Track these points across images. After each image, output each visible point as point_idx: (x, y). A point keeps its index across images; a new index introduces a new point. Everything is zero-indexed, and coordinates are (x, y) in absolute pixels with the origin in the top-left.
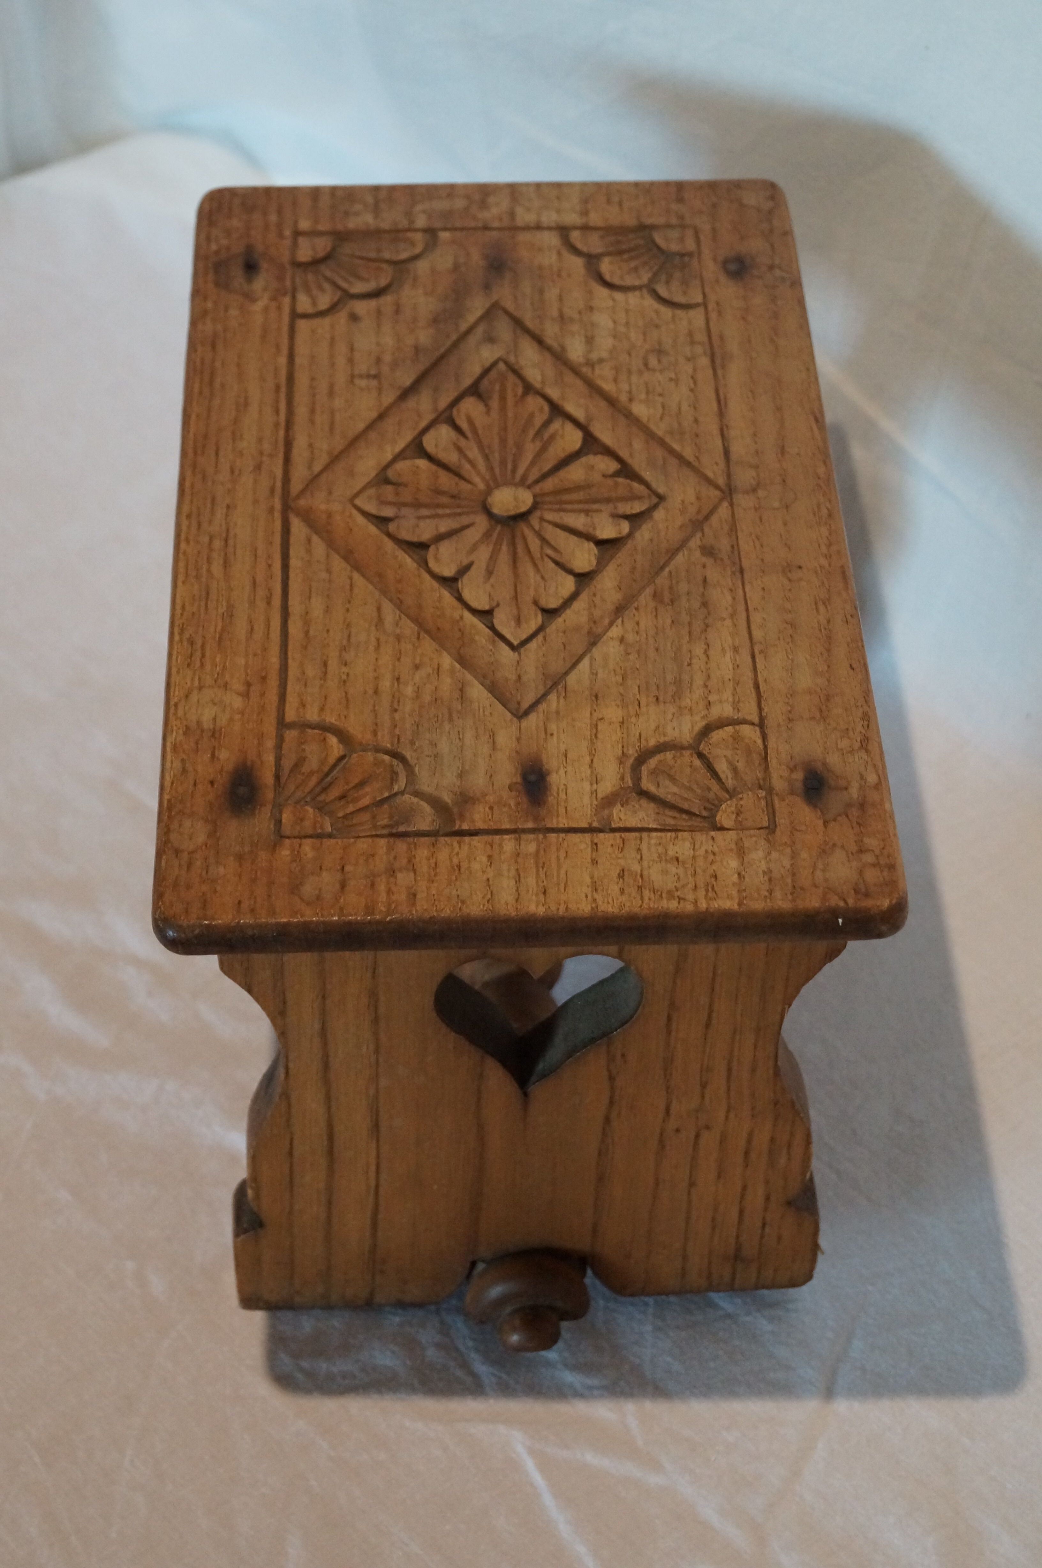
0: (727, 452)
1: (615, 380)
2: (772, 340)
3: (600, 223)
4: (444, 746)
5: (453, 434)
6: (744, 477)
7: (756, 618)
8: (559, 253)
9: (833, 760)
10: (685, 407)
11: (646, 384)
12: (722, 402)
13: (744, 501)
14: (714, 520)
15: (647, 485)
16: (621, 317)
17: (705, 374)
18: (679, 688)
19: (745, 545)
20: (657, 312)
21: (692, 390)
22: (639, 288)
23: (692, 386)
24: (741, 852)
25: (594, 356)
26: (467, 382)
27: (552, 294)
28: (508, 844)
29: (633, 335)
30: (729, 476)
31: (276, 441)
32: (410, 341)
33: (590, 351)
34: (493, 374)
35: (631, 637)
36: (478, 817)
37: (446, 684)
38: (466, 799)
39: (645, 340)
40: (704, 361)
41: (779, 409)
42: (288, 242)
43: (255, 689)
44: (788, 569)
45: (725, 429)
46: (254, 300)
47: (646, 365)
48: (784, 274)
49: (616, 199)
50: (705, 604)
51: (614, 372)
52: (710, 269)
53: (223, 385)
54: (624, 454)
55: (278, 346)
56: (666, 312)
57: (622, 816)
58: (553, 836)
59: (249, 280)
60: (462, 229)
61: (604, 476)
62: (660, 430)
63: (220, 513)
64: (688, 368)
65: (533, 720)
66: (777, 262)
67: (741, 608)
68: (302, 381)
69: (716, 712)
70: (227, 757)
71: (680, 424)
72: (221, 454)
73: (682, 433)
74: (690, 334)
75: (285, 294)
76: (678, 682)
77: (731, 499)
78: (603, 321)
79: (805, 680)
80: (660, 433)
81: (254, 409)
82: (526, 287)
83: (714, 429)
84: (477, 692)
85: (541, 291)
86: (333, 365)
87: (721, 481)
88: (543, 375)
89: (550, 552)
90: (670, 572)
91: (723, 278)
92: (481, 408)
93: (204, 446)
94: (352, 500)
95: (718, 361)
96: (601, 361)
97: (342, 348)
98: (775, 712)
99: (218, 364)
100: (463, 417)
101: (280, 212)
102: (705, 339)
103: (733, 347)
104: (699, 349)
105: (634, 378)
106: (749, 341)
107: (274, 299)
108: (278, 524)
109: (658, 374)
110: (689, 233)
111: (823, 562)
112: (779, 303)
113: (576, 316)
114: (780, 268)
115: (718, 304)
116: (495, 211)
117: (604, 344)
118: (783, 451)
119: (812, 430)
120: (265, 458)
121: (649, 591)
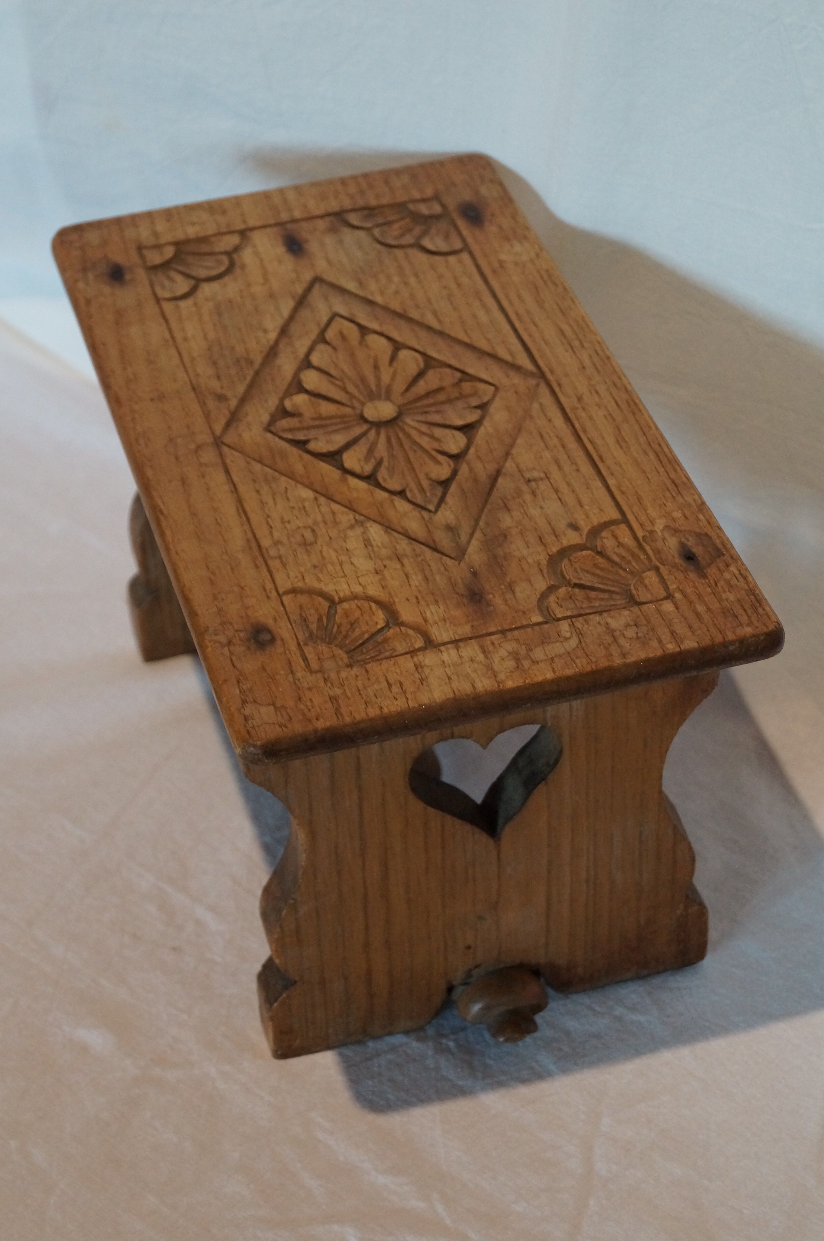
0: (227, 472)
1: (333, 513)
2: (213, 573)
3: (401, 660)
4: (359, 254)
5: (446, 448)
6: (209, 456)
7: (176, 361)
8: (426, 621)
9: (107, 290)
10: (271, 502)
11: (307, 514)
12: (241, 511)
13: (205, 437)
14: (223, 422)
15: (281, 438)
16: (348, 569)
17: (262, 533)
18: (218, 311)
19: (195, 407)
20: (319, 580)
21: (268, 516)
22: (341, 601)
23: (269, 520)
24: (156, 234)
25: (359, 530)
26: (453, 488)
27: (416, 580)
28: (297, 214)
29: (333, 555)
30: (221, 455)
31: (578, 420)
32: (516, 514)
33: (364, 533)
34: (436, 501)
35: (260, 334)
36: (321, 224)
37: (373, 286)
38: (333, 230)
39: (321, 552)
40: (266, 543)
41: (194, 514)
42: (673, 587)
43: (496, 265)
44: (161, 397)
45: (233, 490)
46: (667, 527)
47: (313, 531)
48: (215, 638)
49: (395, 689)
50: (215, 363)
51: (338, 520)
52: (284, 630)
53: (646, 453)
54: (307, 457)
55: (623, 493)
56: (311, 582)
57: (235, 240)
58: (272, 221)
59: (682, 545)
60: (522, 627)
61: (316, 439)
62: (284, 481)
63: (587, 362)
64: (276, 535)
65: (308, 276)
66: (226, 651)
67: (188, 364)
68: (586, 469)
69: (189, 302)
70: (492, 229)
71: (271, 488)
72: (613, 403)
73: (266, 481)
74: (284, 565)
75: (644, 537)
76: (220, 314)
77: (214, 437)
78: (364, 564)
79: (134, 331)
80: (283, 479)
81: (611, 441)
82: (440, 580)
83: (242, 488)
84: (351, 286)
85: (426, 579)
86: (568, 484)
87: (225, 449)
88: (395, 507)
89: (338, 383)
90: (245, 379)
91: (270, 622)
92: (434, 476)
93: (629, 406)
94: (497, 389)
95: (254, 545)
96: (352, 527)
97: (570, 500)
98: (151, 308)
99: (661, 470)
100: (442, 462)
101: (698, 615)
102: (270, 563)
103: (245, 560)
104: (273, 552)
105: (319, 518)
106: (232, 569)
107: (651, 532)
108: (541, 363)
109: (301, 525)
110: (315, 665)
111: (136, 407)
112: (215, 609)
113: (387, 562)
114: (222, 645)
115: (268, 598)
116: (503, 652)
117: (354, 542)
118: (184, 481)
119: (163, 502)
120: (579, 406)
121: (257, 365)
